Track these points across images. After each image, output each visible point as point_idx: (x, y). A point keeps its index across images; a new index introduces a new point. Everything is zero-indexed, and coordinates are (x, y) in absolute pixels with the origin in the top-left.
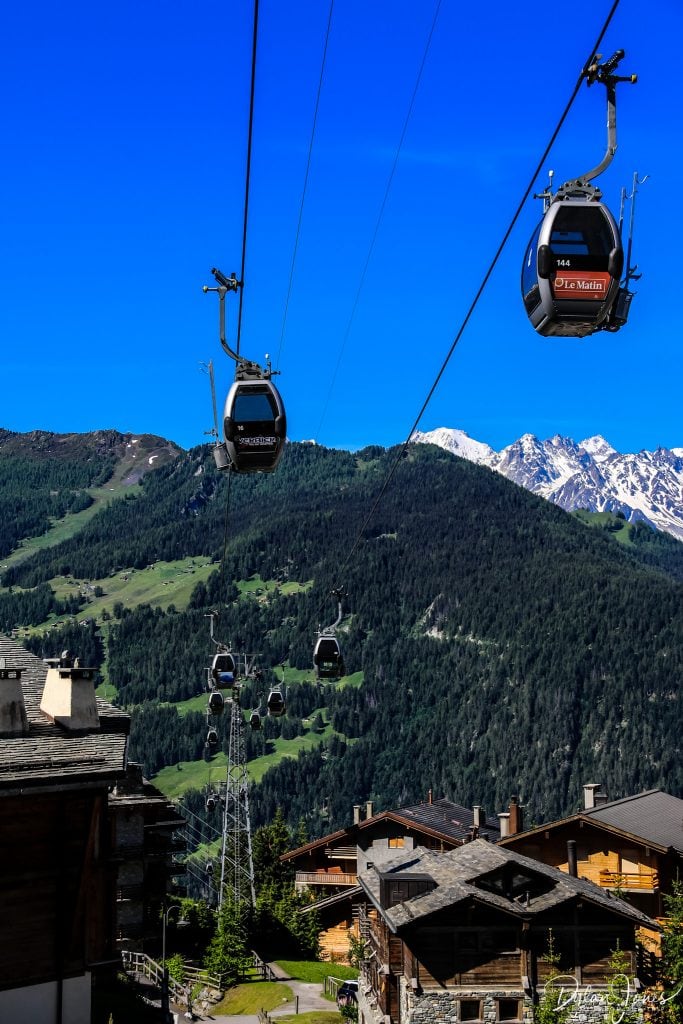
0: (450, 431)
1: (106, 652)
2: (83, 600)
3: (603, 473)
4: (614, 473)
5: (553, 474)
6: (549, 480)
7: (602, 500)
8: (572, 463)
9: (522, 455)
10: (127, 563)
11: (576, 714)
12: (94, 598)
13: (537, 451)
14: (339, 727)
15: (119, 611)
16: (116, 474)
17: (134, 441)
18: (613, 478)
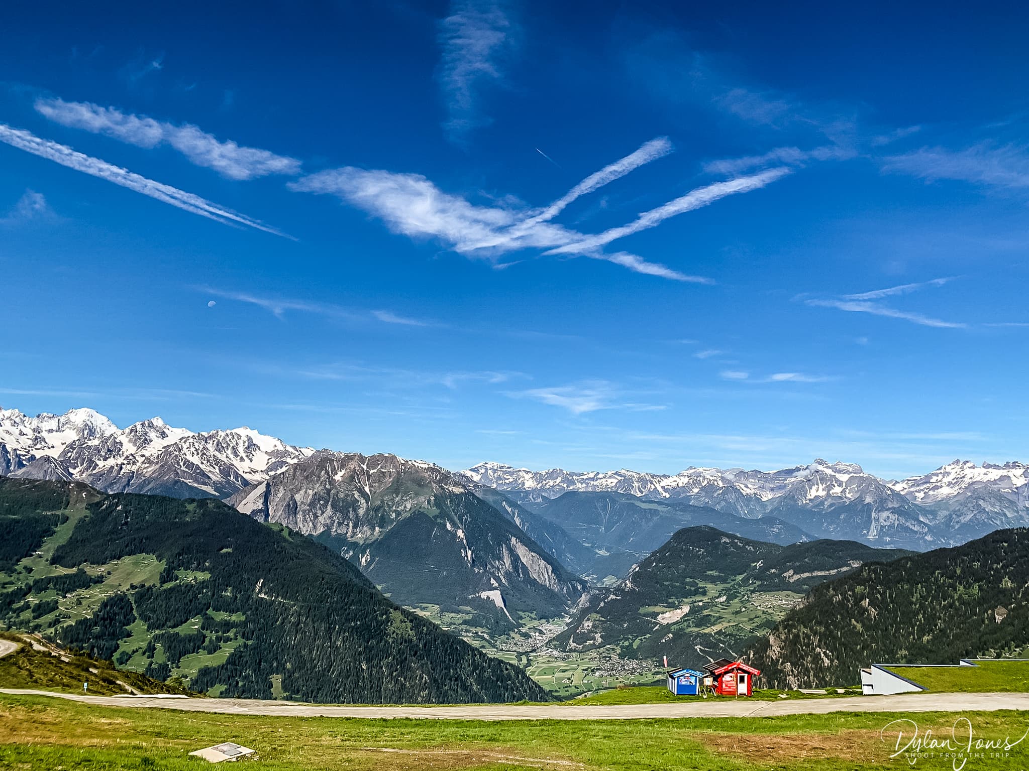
0: (89, 410)
1: (134, 606)
2: (102, 577)
3: (180, 446)
4: (185, 446)
5: (150, 440)
6: (148, 444)
7: (182, 460)
8: (158, 435)
9: (136, 432)
10: (114, 558)
11: (329, 630)
12: (107, 576)
13: (143, 430)
14: (243, 637)
15: (133, 587)
16: (71, 502)
17: (72, 485)
18: (184, 449)
